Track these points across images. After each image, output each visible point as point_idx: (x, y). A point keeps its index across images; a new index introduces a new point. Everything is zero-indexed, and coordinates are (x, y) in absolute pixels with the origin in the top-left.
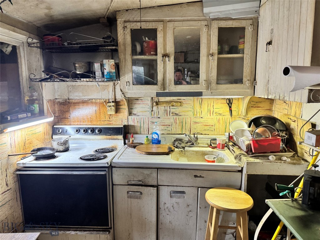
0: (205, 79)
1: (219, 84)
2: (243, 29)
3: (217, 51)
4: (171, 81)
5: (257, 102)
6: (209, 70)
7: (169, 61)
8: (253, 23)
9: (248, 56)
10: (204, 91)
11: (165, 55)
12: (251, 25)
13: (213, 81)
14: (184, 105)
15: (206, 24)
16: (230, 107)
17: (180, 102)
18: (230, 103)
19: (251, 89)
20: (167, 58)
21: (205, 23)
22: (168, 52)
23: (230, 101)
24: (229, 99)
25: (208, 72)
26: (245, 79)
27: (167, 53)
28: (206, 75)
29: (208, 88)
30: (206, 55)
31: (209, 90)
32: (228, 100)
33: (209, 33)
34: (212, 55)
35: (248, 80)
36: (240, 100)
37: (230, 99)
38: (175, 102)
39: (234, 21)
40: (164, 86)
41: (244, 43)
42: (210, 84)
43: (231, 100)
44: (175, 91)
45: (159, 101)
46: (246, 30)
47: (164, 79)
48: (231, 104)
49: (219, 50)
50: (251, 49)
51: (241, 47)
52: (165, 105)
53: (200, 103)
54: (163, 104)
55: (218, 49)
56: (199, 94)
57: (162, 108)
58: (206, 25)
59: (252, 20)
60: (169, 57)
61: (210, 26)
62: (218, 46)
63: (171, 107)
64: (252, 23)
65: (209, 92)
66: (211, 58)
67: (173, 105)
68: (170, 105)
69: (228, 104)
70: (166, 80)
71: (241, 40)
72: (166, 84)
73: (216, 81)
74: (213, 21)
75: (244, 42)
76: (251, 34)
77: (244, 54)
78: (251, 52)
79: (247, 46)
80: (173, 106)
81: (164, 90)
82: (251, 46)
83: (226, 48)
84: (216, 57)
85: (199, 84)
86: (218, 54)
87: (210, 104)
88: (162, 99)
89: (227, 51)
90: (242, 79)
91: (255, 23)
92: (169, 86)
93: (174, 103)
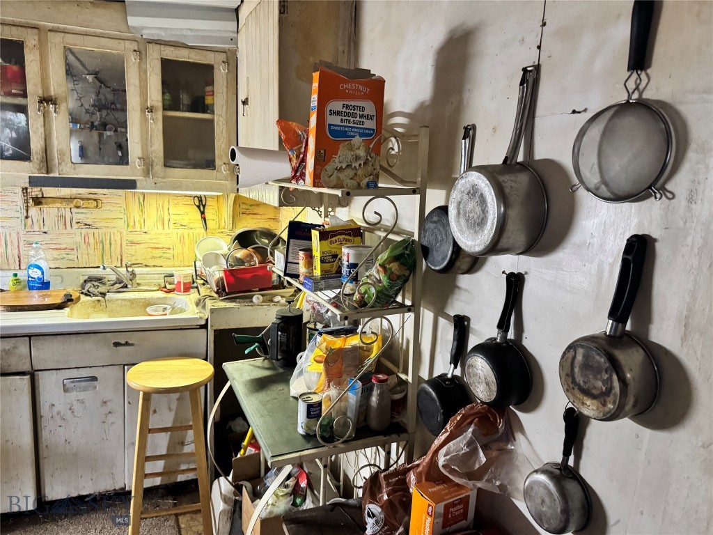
0: (140, 155)
1: (170, 167)
2: (209, 69)
3: (160, 104)
4: (64, 155)
5: (251, 205)
6: (147, 139)
7: (55, 112)
8: (227, 59)
9: (221, 119)
10: (139, 178)
11: (46, 100)
12: (223, 62)
13: (156, 160)
14: (106, 207)
15: (136, 48)
16: (203, 213)
17: (95, 200)
18: (201, 205)
19: (232, 180)
20: (51, 106)
21: (134, 46)
22: (52, 94)
23: (200, 201)
24: (198, 198)
25: (145, 141)
26: (218, 162)
27: (51, 96)
28: (142, 147)
29: (149, 174)
30: (139, 109)
31: (149, 177)
32: (196, 198)
33: (144, 67)
34: (151, 110)
35: (225, 164)
36: (221, 200)
37: (201, 197)
38: (83, 199)
39: (192, 50)
40: (47, 163)
41: (213, 95)
42: (152, 165)
43: (203, 199)
44: (75, 176)
45: (45, 196)
46: (216, 71)
47: (48, 149)
48: (204, 206)
49: (167, 102)
50: (227, 108)
51: (208, 100)
52: (59, 205)
53: (140, 203)
54: (54, 202)
55: (164, 100)
56: (130, 185)
57: (50, 211)
58: (135, 51)
59: (225, 55)
60: (55, 103)
61: (144, 52)
62: (163, 93)
63: (74, 210)
64: (225, 60)
65: (150, 180)
66: (149, 115)
67: (79, 205)
68: (72, 206)
69: (199, 207)
70: (51, 151)
71: (208, 89)
72: (52, 160)
73: (162, 160)
74: (150, 45)
75: (213, 92)
76: (225, 79)
77: (214, 114)
78: (227, 112)
79: (219, 99)
80: (78, 207)
81: (48, 172)
82: (227, 102)
83: (185, 99)
84: (159, 115)
85: (127, 163)
86: (164, 109)
87: (161, 205)
88: (50, 192)
89: (188, 105)
90: (214, 161)
91: (232, 61)
92: (59, 164)
93: (81, 202)
